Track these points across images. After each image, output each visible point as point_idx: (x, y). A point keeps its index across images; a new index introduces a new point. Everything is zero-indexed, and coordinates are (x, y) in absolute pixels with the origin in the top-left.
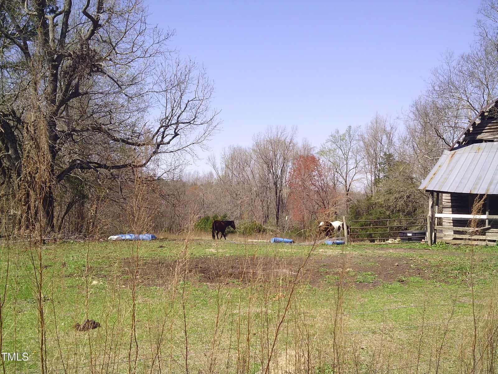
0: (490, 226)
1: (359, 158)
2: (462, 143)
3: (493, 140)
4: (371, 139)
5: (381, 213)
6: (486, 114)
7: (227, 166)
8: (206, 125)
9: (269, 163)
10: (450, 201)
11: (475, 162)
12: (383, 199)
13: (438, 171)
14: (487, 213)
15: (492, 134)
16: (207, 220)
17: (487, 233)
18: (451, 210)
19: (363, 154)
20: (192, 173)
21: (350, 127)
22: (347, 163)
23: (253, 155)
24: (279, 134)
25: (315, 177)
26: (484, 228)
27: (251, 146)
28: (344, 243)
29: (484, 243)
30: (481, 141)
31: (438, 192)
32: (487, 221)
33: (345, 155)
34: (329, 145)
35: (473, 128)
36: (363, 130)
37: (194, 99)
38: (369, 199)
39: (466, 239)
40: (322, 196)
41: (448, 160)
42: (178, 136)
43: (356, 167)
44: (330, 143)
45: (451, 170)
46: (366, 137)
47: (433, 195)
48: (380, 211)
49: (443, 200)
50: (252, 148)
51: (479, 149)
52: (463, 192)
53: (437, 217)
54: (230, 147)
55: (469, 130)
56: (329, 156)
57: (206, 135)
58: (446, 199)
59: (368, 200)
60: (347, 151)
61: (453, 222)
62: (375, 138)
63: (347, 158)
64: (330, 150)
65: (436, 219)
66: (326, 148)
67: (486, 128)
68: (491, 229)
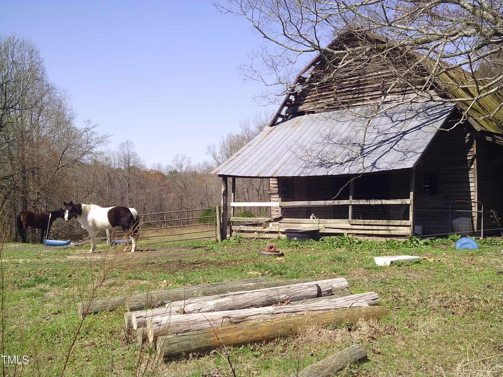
0: (282, 215)
3: (314, 111)
10: (277, 186)
13: (244, 151)
15: (312, 105)
18: (279, 197)
29: (276, 236)
30: (302, 113)
31: (234, 177)
35: (295, 98)
39: (259, 232)
41: (262, 138)
45: (256, 150)
47: (226, 180)
49: (271, 185)
51: (298, 122)
53: (234, 207)
55: (290, 101)
58: (273, 183)
65: (232, 208)
67: (307, 97)
68: (284, 219)
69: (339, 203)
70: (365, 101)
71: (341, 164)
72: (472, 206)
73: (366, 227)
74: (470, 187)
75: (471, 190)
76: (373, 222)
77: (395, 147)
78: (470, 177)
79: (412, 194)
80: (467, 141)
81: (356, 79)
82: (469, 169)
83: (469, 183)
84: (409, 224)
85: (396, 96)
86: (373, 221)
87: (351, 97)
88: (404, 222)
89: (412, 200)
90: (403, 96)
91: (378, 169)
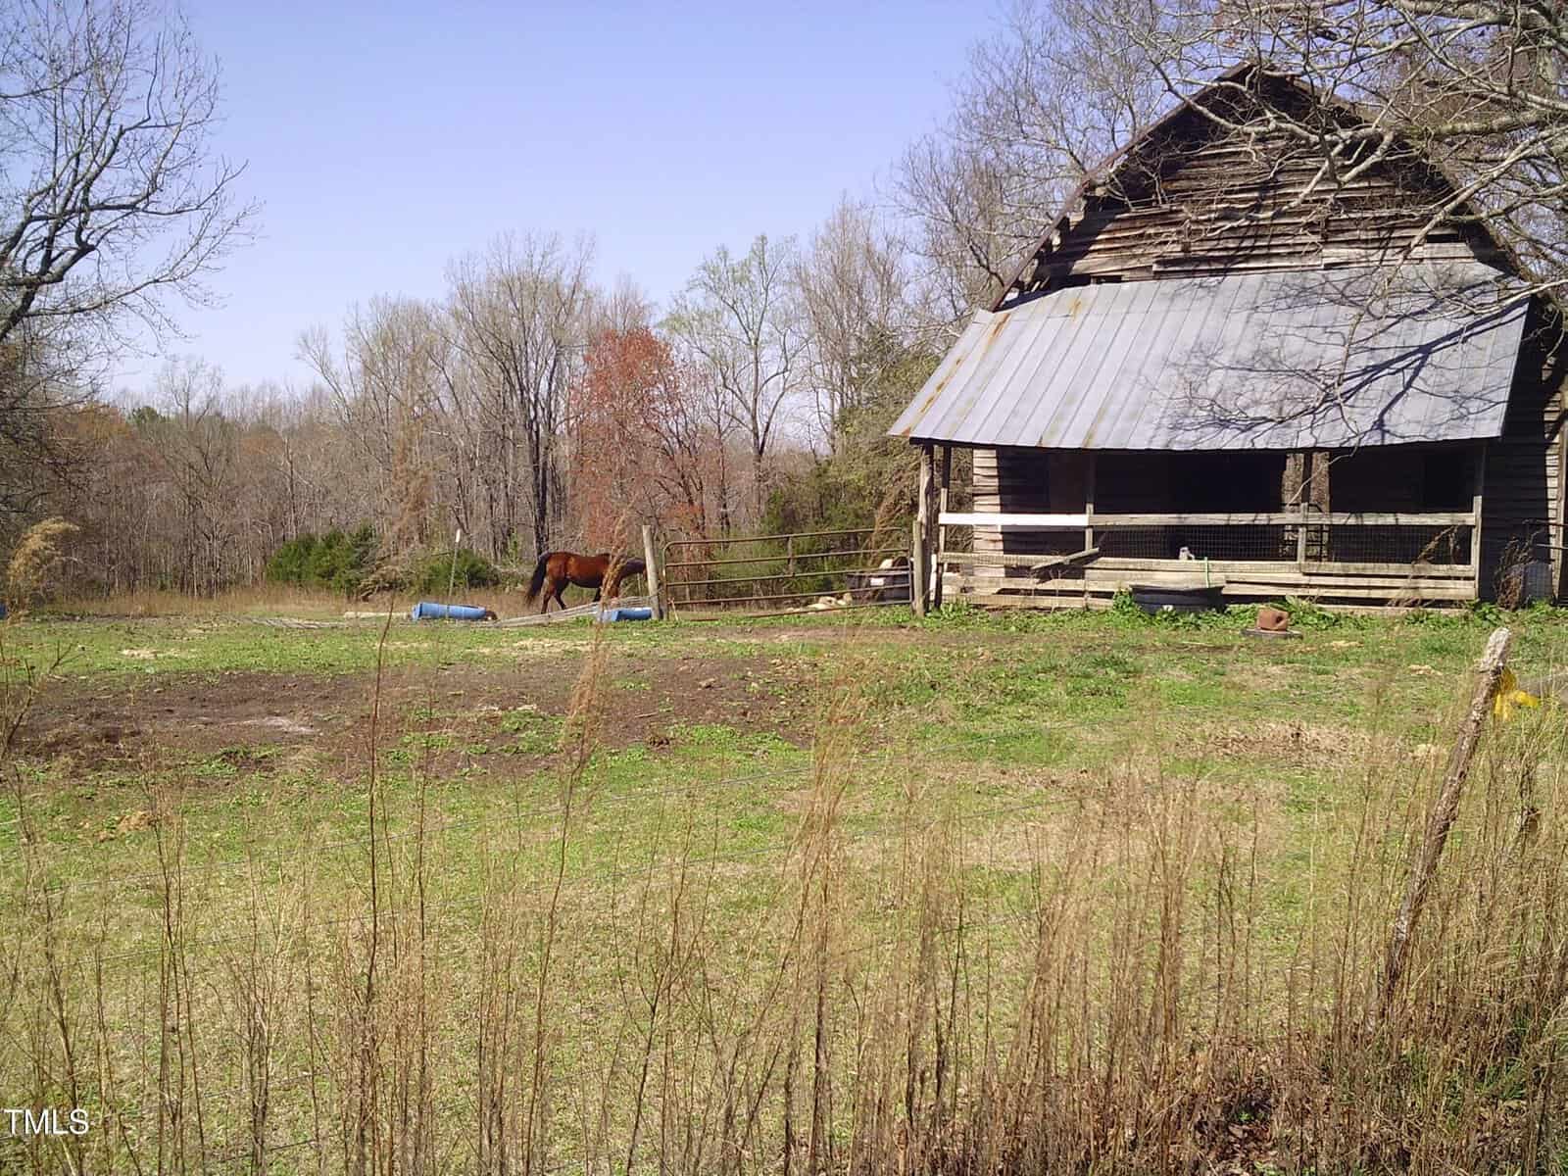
0: (1097, 549)
1: (792, 341)
2: (1030, 286)
3: (1120, 277)
4: (828, 278)
5: (857, 516)
6: (1099, 192)
7: (368, 369)
8: (197, 217)
9: (507, 358)
10: (995, 473)
11: (1062, 347)
12: (863, 472)
13: (950, 376)
14: (1090, 507)
15: (1115, 258)
16: (308, 548)
17: (1088, 572)
18: (998, 502)
19: (804, 327)
20: (253, 388)
21: (763, 238)
22: (756, 358)
23: (452, 329)
24: (537, 258)
25: (657, 403)
26: (1080, 554)
27: (441, 298)
28: (647, 617)
29: (1077, 603)
30: (1083, 280)
31: (948, 445)
32: (1089, 534)
33: (750, 333)
34: (698, 298)
35: (1061, 236)
36: (805, 246)
37: (144, 121)
38: (821, 473)
39: (1028, 593)
40: (679, 465)
41: (984, 341)
42: (94, 254)
43: (786, 370)
44: (701, 291)
45: (991, 374)
46: (813, 271)
47: (930, 452)
48: (855, 511)
49: (976, 471)
50: (447, 305)
51: (1077, 305)
52: (1018, 444)
53: (946, 526)
54: (374, 302)
55: (1048, 244)
56: (699, 334)
57: (202, 250)
58: (984, 464)
59: (820, 475)
60: (758, 319)
61: (1003, 541)
62: (841, 278)
63: (757, 340)
64: (702, 315)
65: (943, 528)
66: (690, 307)
67: (1100, 237)
68: (1102, 559)
69: (1270, 520)
70: (1274, 259)
71: (1281, 422)
72: (1550, 536)
73: (1352, 582)
74: (1547, 488)
75: (1550, 497)
76: (1370, 567)
77: (1417, 383)
78: (1548, 463)
79: (1478, 500)
80: (1545, 375)
81: (1251, 200)
82: (1548, 444)
83: (1545, 477)
84: (1471, 574)
85: (1362, 252)
86: (1369, 565)
87: (1232, 246)
88: (1459, 569)
89: (1479, 517)
90: (1381, 252)
91: (1403, 437)
